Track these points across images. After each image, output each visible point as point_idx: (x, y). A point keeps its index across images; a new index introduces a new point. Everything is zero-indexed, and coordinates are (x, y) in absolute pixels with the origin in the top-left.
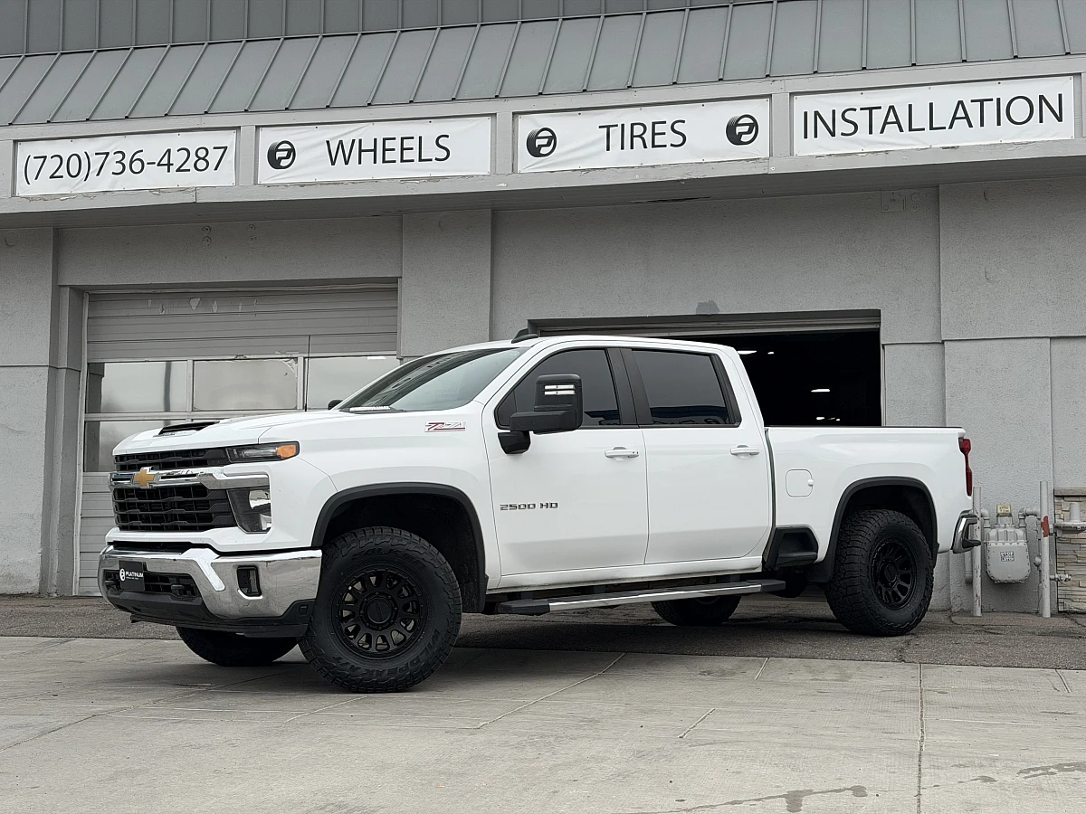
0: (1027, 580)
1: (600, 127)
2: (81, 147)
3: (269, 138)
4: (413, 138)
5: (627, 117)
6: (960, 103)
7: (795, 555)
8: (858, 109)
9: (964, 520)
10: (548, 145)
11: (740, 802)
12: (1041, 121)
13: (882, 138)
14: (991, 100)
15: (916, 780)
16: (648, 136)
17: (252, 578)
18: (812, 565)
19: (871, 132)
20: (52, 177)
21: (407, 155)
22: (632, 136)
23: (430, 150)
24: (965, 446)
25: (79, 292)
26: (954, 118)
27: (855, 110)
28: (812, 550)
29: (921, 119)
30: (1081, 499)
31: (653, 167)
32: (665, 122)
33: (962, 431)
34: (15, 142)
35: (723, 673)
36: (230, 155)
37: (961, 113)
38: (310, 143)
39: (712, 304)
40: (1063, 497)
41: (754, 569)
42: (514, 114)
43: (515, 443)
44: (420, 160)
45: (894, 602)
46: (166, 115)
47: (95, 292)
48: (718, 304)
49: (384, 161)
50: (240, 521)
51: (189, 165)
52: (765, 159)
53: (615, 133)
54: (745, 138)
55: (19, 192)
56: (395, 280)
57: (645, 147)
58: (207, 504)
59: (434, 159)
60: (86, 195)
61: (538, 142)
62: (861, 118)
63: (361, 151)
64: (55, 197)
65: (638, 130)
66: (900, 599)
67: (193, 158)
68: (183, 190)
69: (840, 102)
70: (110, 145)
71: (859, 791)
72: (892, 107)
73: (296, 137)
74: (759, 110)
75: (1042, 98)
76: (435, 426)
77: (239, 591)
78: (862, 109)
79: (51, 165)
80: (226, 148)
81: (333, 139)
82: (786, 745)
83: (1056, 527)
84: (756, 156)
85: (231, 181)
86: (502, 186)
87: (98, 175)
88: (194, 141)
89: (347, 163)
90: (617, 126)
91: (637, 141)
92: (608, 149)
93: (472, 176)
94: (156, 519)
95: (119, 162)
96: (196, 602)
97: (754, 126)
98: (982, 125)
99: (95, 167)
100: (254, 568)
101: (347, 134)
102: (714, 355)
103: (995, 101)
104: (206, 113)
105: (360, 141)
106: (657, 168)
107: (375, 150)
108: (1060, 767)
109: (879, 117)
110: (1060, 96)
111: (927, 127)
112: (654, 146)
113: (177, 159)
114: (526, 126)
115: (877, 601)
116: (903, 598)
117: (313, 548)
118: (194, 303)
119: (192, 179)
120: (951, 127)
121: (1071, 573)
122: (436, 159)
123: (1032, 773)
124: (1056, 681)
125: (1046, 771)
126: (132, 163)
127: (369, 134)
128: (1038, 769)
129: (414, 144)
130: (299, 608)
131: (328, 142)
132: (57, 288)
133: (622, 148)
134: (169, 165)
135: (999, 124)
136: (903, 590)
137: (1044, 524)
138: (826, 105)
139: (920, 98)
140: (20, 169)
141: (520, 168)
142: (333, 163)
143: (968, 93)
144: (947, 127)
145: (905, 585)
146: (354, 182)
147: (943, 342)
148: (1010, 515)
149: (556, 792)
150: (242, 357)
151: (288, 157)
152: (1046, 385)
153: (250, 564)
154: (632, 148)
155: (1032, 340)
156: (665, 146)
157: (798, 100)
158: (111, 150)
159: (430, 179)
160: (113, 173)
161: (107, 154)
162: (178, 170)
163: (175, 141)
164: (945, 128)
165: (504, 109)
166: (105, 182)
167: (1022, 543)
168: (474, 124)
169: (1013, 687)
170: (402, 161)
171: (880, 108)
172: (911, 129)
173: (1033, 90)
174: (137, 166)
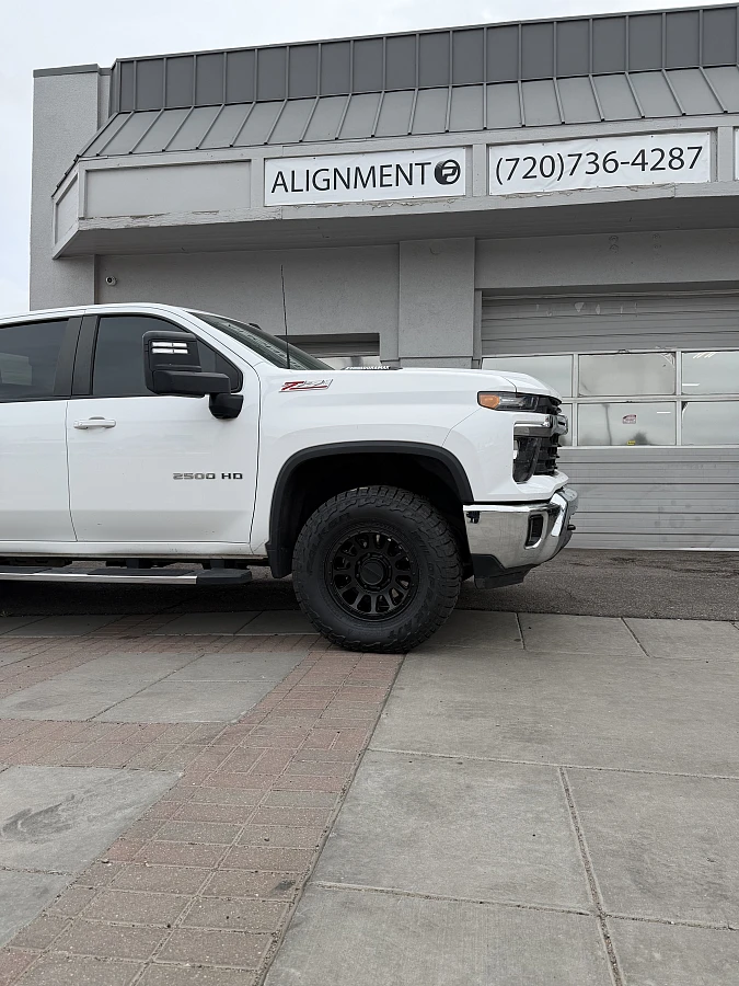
2: (553, 150)
20: (526, 177)
36: (706, 154)
46: (643, 117)
51: (664, 164)
55: (493, 192)
64: (530, 195)
67: (668, 158)
68: (659, 186)
70: (583, 147)
79: (524, 167)
80: (701, 148)
85: (707, 178)
87: (571, 175)
88: (668, 142)
95: (593, 162)
99: (568, 168)
104: (684, 115)
113: (651, 159)
118: (579, 306)
119: (667, 176)
134: (643, 164)
140: (492, 170)
158: (584, 152)
160: (587, 173)
161: (580, 155)
162: (653, 169)
163: (648, 143)
166: (580, 180)
174: (611, 166)
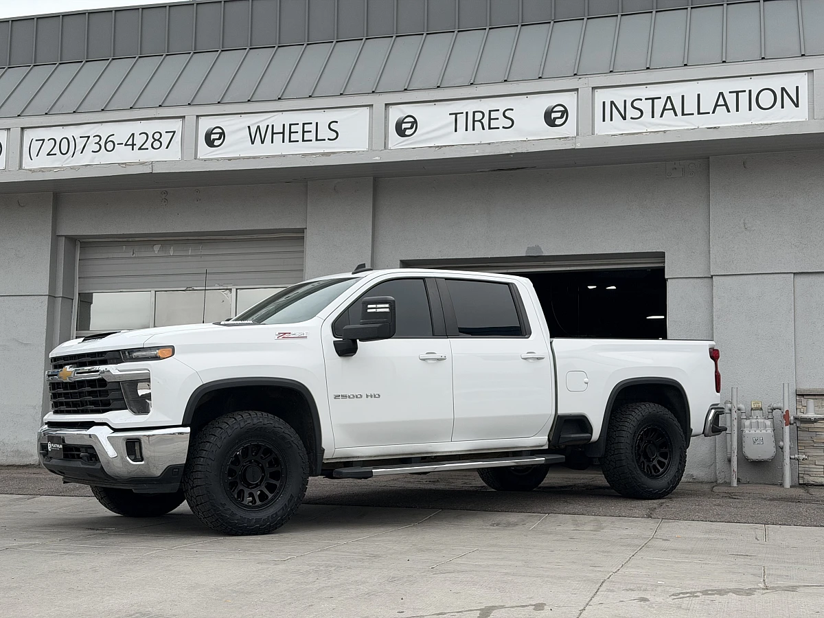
0: (773, 459)
1: (450, 114)
2: (70, 132)
3: (206, 125)
4: (311, 123)
5: (470, 107)
6: (721, 94)
7: (572, 436)
8: (644, 99)
9: (713, 411)
10: (411, 128)
11: (445, 613)
12: (783, 107)
13: (661, 121)
14: (745, 91)
15: (589, 599)
16: (486, 121)
17: (137, 448)
18: (588, 444)
19: (653, 117)
20: (48, 154)
21: (307, 136)
22: (474, 121)
23: (324, 133)
24: (714, 355)
25: (72, 240)
26: (716, 105)
27: (641, 100)
28: (587, 433)
29: (691, 107)
30: (816, 397)
31: (489, 144)
32: (498, 110)
33: (713, 343)
34: (23, 129)
35: (509, 525)
36: (178, 137)
37: (721, 102)
38: (236, 127)
39: (538, 248)
40: (803, 395)
41: (542, 446)
42: (386, 105)
43: (346, 348)
44: (317, 140)
45: (653, 474)
46: (131, 108)
47: (84, 240)
48: (542, 248)
49: (290, 141)
50: (130, 406)
51: (148, 145)
52: (573, 137)
53: (462, 119)
54: (558, 122)
55: (25, 166)
56: (302, 231)
57: (483, 129)
58: (106, 393)
59: (327, 139)
60: (72, 168)
61: (404, 126)
62: (646, 106)
63: (273, 133)
64: (50, 169)
65: (479, 116)
66: (659, 471)
67: (151, 140)
68: (143, 164)
69: (630, 94)
70: (90, 130)
71: (539, 607)
72: (669, 98)
73: (226, 123)
74: (569, 100)
75: (783, 89)
76: (283, 335)
77: (127, 458)
78: (646, 99)
79: (48, 146)
80: (174, 132)
81: (253, 124)
82: (506, 574)
83: (796, 419)
84: (567, 136)
85: (178, 157)
86: (377, 159)
87: (82, 153)
88: (151, 127)
89: (262, 142)
90: (462, 113)
91: (478, 125)
92: (456, 131)
93: (355, 152)
94: (75, 404)
95: (97, 143)
96: (97, 466)
97: (565, 112)
98: (737, 110)
99: (79, 147)
100: (137, 441)
101: (263, 121)
102: (512, 284)
103: (747, 92)
104: (160, 106)
105: (273, 126)
106: (491, 145)
107: (283, 133)
108: (705, 593)
109: (659, 105)
110: (797, 88)
111: (696, 113)
112: (490, 128)
113: (139, 140)
114: (395, 114)
115: (639, 472)
116: (661, 470)
117: (183, 425)
118: (157, 248)
119: (150, 155)
120: (713, 112)
121: (808, 454)
122: (329, 139)
123: (681, 596)
124: (760, 533)
125: (693, 595)
126: (106, 144)
127: (278, 121)
128: (687, 593)
129: (312, 128)
130: (171, 470)
131: (249, 127)
132: (56, 237)
133: (466, 130)
134: (133, 145)
135: (750, 109)
136: (662, 464)
137: (786, 416)
138: (619, 96)
139: (690, 90)
140: (26, 149)
141: (390, 146)
142: (253, 143)
143: (726, 86)
144: (711, 112)
145: (663, 460)
146: (267, 157)
147: (712, 277)
148: (761, 409)
149: (312, 605)
150: (191, 289)
151: (219, 139)
152: (791, 310)
153: (134, 437)
154: (474, 130)
155: (780, 275)
156: (498, 128)
157: (598, 93)
158: (91, 134)
159: (324, 154)
160: (93, 152)
161: (89, 137)
162: (140, 149)
163: (138, 127)
164: (709, 113)
165: (379, 101)
166: (86, 158)
167: (770, 431)
168: (356, 113)
169: (724, 537)
170: (303, 140)
171: (660, 98)
172: (683, 114)
173: (776, 83)
174: (110, 146)
